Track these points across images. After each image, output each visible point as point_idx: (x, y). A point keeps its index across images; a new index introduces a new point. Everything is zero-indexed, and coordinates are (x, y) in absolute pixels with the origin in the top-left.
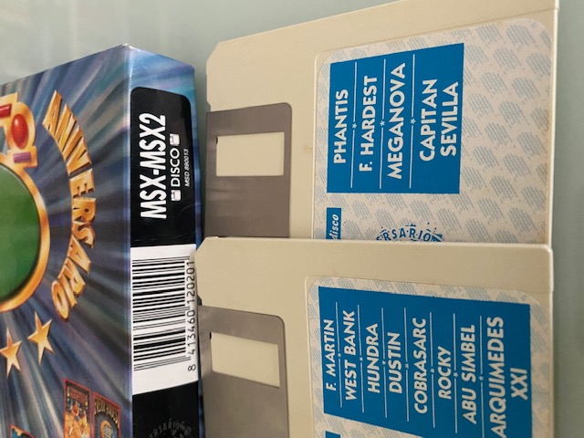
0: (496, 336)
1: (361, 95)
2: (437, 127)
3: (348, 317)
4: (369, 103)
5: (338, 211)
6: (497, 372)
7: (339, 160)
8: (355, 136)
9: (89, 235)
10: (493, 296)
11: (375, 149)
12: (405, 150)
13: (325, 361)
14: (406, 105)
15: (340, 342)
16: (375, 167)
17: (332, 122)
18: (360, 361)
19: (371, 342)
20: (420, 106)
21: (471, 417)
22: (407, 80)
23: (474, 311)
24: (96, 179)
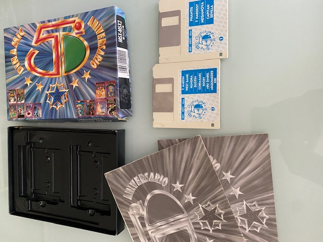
0: (212, 74)
1: (195, 8)
2: (210, 13)
3: (187, 75)
4: (197, 9)
5: (191, 30)
6: (212, 79)
7: (191, 20)
8: (194, 15)
9: (104, 47)
10: (212, 68)
11: (198, 17)
12: (204, 17)
13: (182, 84)
14: (204, 9)
15: (185, 80)
16: (199, 21)
17: (190, 13)
18: (189, 83)
19: (191, 79)
20: (206, 9)
21: (208, 88)
22: (204, 5)
23: (208, 70)
24: (106, 34)
